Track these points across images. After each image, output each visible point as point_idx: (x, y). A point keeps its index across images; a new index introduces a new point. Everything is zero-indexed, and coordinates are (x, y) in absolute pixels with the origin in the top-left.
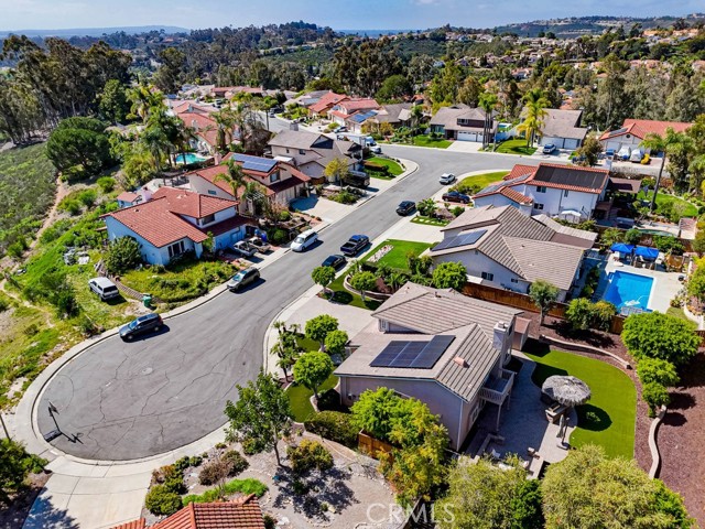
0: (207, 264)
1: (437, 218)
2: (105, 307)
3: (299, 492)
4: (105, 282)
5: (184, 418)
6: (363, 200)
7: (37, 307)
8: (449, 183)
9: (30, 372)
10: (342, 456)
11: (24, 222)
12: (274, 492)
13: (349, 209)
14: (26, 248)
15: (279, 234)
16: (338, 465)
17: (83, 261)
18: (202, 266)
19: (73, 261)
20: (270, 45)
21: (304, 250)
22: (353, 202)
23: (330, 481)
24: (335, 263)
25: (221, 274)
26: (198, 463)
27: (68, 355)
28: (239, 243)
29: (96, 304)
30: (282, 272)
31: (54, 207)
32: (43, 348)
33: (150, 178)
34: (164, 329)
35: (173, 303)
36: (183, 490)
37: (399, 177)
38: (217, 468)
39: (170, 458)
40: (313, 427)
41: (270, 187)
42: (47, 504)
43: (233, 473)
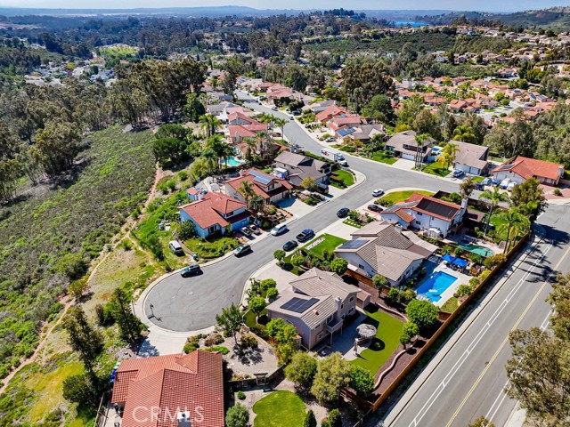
0: (226, 239)
1: (358, 221)
2: (175, 257)
3: (241, 355)
4: (176, 244)
5: (203, 317)
6: (322, 203)
7: (144, 251)
8: (378, 196)
9: (142, 286)
10: (262, 343)
11: (139, 195)
12: (232, 353)
13: (312, 208)
14: (140, 213)
15: (266, 224)
16: (260, 347)
17: (167, 228)
18: (224, 239)
19: (163, 228)
20: (312, 33)
21: (278, 235)
22: (315, 204)
23: (255, 353)
24: (290, 246)
25: (232, 246)
26: (205, 337)
27: (158, 280)
28: (244, 228)
29: (172, 255)
30: (263, 247)
31: (154, 186)
32: (148, 275)
33: (206, 176)
34: (201, 273)
35: (207, 259)
36: (198, 346)
37: (349, 188)
38: (212, 340)
39: (195, 334)
40: (253, 330)
41: (267, 193)
42: (148, 343)
43: (217, 343)
